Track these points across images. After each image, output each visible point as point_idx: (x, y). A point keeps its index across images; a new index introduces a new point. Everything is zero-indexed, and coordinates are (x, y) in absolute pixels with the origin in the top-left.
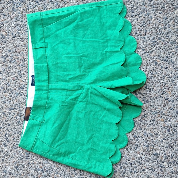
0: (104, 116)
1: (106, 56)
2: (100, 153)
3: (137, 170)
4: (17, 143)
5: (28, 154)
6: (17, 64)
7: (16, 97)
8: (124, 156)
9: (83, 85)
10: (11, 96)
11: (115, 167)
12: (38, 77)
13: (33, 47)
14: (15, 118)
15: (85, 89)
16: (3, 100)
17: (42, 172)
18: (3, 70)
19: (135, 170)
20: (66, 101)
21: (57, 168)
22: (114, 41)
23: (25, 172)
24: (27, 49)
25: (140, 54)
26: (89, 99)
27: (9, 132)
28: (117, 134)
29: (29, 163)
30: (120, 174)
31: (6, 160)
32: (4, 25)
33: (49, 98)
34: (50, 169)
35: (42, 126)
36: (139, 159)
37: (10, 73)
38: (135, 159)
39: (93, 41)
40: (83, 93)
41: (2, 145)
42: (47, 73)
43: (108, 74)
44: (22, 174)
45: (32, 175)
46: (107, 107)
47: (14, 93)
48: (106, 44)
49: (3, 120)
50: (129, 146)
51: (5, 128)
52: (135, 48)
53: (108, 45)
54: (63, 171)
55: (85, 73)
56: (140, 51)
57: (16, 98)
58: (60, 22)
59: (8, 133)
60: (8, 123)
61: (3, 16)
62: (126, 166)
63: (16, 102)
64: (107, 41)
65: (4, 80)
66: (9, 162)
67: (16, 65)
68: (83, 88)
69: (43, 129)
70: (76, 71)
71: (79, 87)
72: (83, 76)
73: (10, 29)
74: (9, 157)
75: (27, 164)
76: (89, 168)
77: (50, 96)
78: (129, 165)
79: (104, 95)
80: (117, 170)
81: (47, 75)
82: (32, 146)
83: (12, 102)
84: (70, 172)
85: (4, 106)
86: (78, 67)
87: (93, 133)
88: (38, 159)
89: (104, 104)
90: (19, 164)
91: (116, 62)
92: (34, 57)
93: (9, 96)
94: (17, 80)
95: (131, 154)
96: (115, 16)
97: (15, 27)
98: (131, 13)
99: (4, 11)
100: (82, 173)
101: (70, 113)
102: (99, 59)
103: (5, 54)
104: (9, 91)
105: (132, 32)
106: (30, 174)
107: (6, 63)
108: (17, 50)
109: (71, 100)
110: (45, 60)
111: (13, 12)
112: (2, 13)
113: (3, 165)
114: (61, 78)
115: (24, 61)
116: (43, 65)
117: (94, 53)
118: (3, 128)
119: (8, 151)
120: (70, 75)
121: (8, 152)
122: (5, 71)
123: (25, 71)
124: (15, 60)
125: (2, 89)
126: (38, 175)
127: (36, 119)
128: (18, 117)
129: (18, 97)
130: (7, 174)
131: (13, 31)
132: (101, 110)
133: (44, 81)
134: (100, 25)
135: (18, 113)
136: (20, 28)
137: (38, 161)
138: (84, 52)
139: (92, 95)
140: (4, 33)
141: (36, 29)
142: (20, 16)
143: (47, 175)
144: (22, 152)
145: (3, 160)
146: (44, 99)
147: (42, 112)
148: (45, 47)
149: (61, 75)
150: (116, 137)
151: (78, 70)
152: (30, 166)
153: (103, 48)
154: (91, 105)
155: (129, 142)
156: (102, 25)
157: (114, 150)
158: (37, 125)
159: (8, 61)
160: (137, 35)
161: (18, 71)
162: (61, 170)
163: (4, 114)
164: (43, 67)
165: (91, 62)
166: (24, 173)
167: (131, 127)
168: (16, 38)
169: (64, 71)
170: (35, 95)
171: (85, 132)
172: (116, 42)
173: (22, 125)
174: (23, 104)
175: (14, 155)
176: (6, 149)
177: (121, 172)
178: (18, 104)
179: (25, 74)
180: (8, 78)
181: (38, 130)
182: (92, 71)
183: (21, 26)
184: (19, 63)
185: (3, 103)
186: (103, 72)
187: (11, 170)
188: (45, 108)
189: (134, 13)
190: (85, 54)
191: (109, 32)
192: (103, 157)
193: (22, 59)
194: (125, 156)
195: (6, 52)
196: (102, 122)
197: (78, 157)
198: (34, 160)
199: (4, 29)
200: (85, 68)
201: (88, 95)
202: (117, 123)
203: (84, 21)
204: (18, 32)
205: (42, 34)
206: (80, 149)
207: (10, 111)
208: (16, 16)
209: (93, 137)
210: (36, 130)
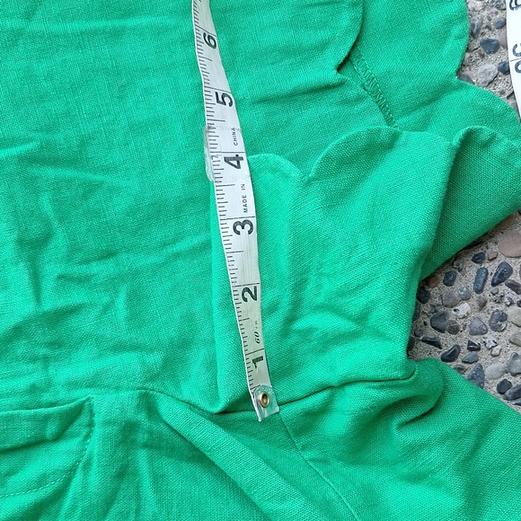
9: (81, 395)
40: (87, 466)
52: (455, 46)
68: (83, 419)
71: (46, 418)
138: (49, 129)
151: (19, 275)
165: (122, 204)
190: (64, 138)
200: (79, 256)
201: (135, 474)
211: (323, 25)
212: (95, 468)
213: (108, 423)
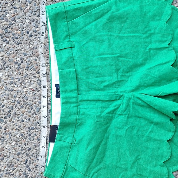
0: (151, 132)
1: (150, 54)
6: (36, 71)
7: (37, 113)
9: (122, 93)
10: (30, 112)
12: (64, 86)
13: (55, 48)
14: (37, 141)
15: (125, 99)
16: (21, 117)
18: (17, 80)
20: (102, 115)
22: (159, 35)
24: (47, 52)
26: (131, 112)
27: (31, 158)
28: (169, 154)
32: (17, 21)
33: (79, 112)
35: (72, 148)
37: (27, 84)
39: (133, 36)
40: (123, 104)
41: (22, 175)
42: (76, 80)
43: (154, 77)
46: (155, 120)
47: (34, 108)
48: (149, 39)
49: (21, 143)
51: (25, 154)
53: (152, 40)
55: (123, 78)
57: (37, 115)
58: (90, 13)
59: (29, 159)
60: (28, 146)
61: (14, 10)
63: (37, 120)
64: (150, 35)
65: (20, 92)
67: (34, 72)
68: (123, 97)
69: (74, 152)
70: (112, 76)
71: (118, 96)
72: (122, 82)
73: (24, 26)
77: (81, 110)
79: (152, 106)
81: (76, 83)
82: (61, 174)
83: (31, 119)
85: (22, 126)
86: (114, 71)
87: (138, 154)
89: (150, 116)
91: (164, 62)
92: (58, 61)
93: (27, 113)
94: (36, 92)
96: (160, 2)
97: (30, 24)
99: (15, 3)
101: (107, 131)
102: (141, 60)
103: (19, 59)
104: (28, 106)
107: (21, 70)
108: (34, 53)
109: (107, 113)
110: (72, 64)
111: (27, 4)
112: (12, 6)
114: (94, 87)
116: (70, 71)
118: (22, 154)
120: (105, 81)
122: (21, 81)
124: (32, 66)
125: (17, 104)
127: (65, 139)
129: (39, 113)
131: (28, 29)
132: (147, 124)
133: (72, 91)
134: (141, 16)
135: (40, 133)
136: (37, 24)
138: (122, 52)
139: (135, 106)
140: (16, 32)
141: (59, 24)
142: (36, 8)
146: (74, 114)
147: (71, 130)
148: (72, 48)
149: (94, 82)
150: (168, 157)
151: (115, 75)
153: (145, 45)
154: (133, 119)
156: (144, 15)
157: (167, 174)
158: (65, 147)
159: (24, 67)
161: (37, 79)
163: (22, 135)
164: (70, 73)
165: (131, 64)
168: (33, 38)
169: (97, 77)
170: (62, 109)
171: (128, 154)
172: (163, 36)
178: (39, 121)
180: (25, 89)
181: (68, 154)
182: (132, 75)
183: (39, 22)
184: (38, 69)
185: (20, 122)
186: (147, 75)
188: (75, 125)
191: (153, 24)
195: (20, 57)
196: (149, 139)
199: (16, 26)
200: (124, 72)
201: (130, 106)
202: (169, 140)
203: (120, 11)
204: (35, 30)
205: (66, 31)
206: (123, 176)
207: (30, 132)
208: (31, 9)
209: (138, 159)
210: (65, 155)
211: (166, 37)
212: (124, 104)
213: (127, 98)
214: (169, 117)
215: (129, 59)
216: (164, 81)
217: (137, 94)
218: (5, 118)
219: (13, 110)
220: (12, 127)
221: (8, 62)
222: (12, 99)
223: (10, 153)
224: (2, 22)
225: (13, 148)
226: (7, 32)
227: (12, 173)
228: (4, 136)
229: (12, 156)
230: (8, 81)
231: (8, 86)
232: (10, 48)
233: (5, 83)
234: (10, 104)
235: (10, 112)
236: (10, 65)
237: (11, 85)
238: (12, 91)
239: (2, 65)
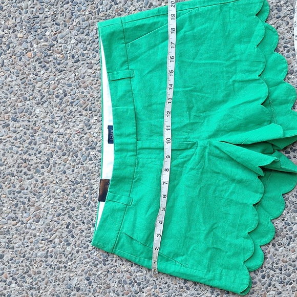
1: (234, 88)
2: (228, 254)
3: (290, 279)
4: (88, 239)
5: (106, 256)
6: (83, 108)
7: (83, 163)
8: (268, 256)
9: (195, 140)
10: (75, 161)
11: (253, 275)
12: (119, 128)
13: (109, 78)
14: (83, 198)
15: (199, 148)
16: (62, 167)
17: (130, 286)
18: (58, 118)
19: (287, 279)
21: (155, 279)
22: (247, 63)
23: (103, 287)
24: (97, 82)
25: (293, 82)
26: (207, 164)
27: (74, 221)
28: (256, 222)
29: (108, 272)
30: (263, 287)
31: (70, 267)
32: (59, 41)
33: (138, 163)
34: (144, 280)
35: (128, 211)
36: (295, 261)
37: (71, 123)
38: (287, 262)
39: (212, 64)
40: (196, 154)
41: (63, 243)
42: (135, 121)
43: (238, 119)
44: (98, 290)
45: (114, 291)
46: (237, 177)
47: (79, 155)
48: (234, 67)
49: (62, 201)
50: (276, 240)
51: (67, 215)
52: (284, 74)
53: (238, 69)
54: (165, 284)
55: (198, 120)
56: (293, 77)
57: (83, 164)
58: (155, 32)
59: (72, 222)
60: (71, 206)
61: (55, 26)
62: (272, 272)
63: (82, 171)
64: (235, 62)
65: (62, 134)
66: (75, 270)
67: (80, 109)
68: (196, 145)
69: (130, 217)
70: (183, 116)
71: (189, 144)
72: (196, 125)
73: (69, 47)
74: (75, 262)
75: (104, 273)
76: (211, 280)
77: (140, 160)
78: (278, 271)
79: (233, 158)
80: (256, 280)
81: (135, 124)
83: (76, 170)
84: (178, 286)
85: (64, 179)
86: (185, 109)
87: (215, 222)
88: (123, 265)
89: (231, 172)
90: (92, 273)
91: (251, 99)
92: (112, 95)
93: (71, 162)
94: (83, 135)
95: (280, 254)
96: (249, 19)
97: (77, 45)
98: (276, 11)
99: (57, 18)
100: (197, 287)
101: (174, 190)
102: (222, 95)
103: (61, 91)
104: (71, 153)
105: (279, 45)
106: (111, 289)
107: (63, 105)
108: (81, 84)
110: (131, 99)
111: (72, 19)
112: (54, 21)
113: (65, 275)
115: (93, 102)
116: (127, 109)
117: (214, 85)
118: (64, 215)
119: (73, 252)
121: (73, 254)
122: (63, 120)
123: (95, 118)
124: (79, 101)
125: (58, 150)
126: (124, 292)
127: (118, 200)
128: (87, 195)
129: (85, 162)
130: (72, 290)
131: (73, 51)
132: (227, 182)
133: (129, 135)
134: (223, 36)
135: (87, 189)
136: (85, 46)
137: (123, 268)
138: (196, 84)
139: (211, 157)
140: (58, 55)
141: (114, 46)
142: (84, 24)
143: (138, 291)
144: (95, 254)
145: (66, 268)
146: (131, 166)
147: (127, 187)
148: (130, 78)
150: (254, 226)
151: (187, 115)
152: (110, 276)
153: (228, 75)
154: (209, 175)
155: (276, 232)
156: (227, 36)
157: (252, 249)
158: (119, 210)
159: (68, 102)
160: (286, 49)
161: (84, 118)
162: (162, 281)
163: (63, 191)
164: (127, 111)
165: (209, 101)
166: (100, 288)
167: (280, 209)
168: (80, 64)
170: (115, 159)
171: (201, 221)
172: (251, 65)
173: (94, 209)
174: (95, 174)
175: (82, 259)
176: (69, 249)
177: (264, 283)
178: (86, 174)
179: (96, 124)
180: (68, 131)
181: (122, 218)
182: (209, 116)
183: (87, 42)
184: (85, 105)
185: (61, 174)
186: (229, 116)
187: (78, 284)
188: (132, 180)
189: (280, 13)
190: (198, 86)
191: (239, 48)
192: (233, 261)
193: (91, 98)
194: (270, 258)
195: (63, 88)
196: (230, 202)
197: (191, 261)
198: (116, 266)
199: (58, 48)
200: (199, 111)
201: (205, 157)
202: (256, 204)
203: (196, 30)
204: (83, 53)
205: (124, 56)
206: (194, 250)
207: (74, 187)
208: (78, 25)
209: (215, 228)
210: (118, 220)
211: (256, 66)
212: (197, 155)
213: (201, 146)
214: (256, 173)
215: (206, 93)
216: (252, 125)
217: (215, 141)
218: (43, 167)
219: (52, 157)
220: (50, 179)
221: (47, 94)
222: (52, 143)
223: (48, 213)
224: (40, 43)
225: (52, 207)
226: (46, 55)
227: (50, 239)
228: (41, 191)
229: (50, 217)
230: (47, 120)
231: (47, 127)
232: (50, 77)
233: (42, 122)
234: (49, 150)
235: (48, 160)
236: (50, 98)
237: (51, 125)
238: (52, 133)
239: (40, 99)
